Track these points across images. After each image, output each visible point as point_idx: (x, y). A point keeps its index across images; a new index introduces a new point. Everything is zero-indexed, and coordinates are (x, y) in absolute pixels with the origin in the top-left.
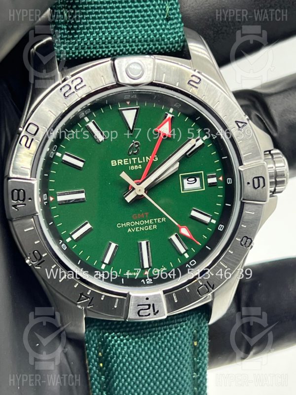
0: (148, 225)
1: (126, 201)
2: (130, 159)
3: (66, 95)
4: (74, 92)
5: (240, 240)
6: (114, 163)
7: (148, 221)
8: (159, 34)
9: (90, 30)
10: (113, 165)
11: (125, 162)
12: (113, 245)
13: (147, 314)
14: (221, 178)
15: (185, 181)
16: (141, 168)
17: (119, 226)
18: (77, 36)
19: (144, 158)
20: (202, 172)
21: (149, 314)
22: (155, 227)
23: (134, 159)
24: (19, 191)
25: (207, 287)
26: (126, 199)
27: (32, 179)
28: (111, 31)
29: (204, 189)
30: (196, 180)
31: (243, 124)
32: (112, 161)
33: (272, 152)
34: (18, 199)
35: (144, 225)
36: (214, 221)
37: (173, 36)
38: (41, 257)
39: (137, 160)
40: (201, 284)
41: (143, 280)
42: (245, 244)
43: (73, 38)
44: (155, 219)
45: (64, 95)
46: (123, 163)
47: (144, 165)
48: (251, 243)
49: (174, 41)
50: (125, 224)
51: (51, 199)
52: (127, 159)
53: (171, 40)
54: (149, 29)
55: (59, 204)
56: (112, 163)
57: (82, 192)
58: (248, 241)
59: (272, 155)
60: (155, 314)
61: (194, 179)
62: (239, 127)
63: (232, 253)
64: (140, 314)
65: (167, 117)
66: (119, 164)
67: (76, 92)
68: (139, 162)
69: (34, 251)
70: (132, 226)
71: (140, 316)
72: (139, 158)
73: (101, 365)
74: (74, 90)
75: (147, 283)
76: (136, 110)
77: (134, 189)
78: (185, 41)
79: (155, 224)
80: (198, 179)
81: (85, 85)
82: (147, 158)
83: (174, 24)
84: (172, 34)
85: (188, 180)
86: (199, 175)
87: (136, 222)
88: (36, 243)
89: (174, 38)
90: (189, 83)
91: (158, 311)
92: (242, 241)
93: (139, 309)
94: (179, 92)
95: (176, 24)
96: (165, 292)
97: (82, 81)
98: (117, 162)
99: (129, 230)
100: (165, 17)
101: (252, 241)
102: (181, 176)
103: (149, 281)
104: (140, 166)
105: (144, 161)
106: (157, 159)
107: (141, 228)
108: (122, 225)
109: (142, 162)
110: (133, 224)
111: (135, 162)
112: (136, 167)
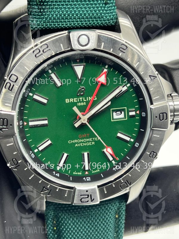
0: (88, 142)
1: (75, 126)
2: (78, 99)
3: (37, 56)
4: (42, 54)
6: (67, 101)
7: (89, 139)
8: (100, 13)
9: (54, 10)
10: (66, 102)
11: (75, 100)
12: (65, 155)
13: (87, 201)
14: (138, 112)
15: (114, 114)
16: (85, 104)
17: (70, 142)
18: (45, 13)
19: (87, 98)
20: (126, 108)
21: (88, 201)
22: (93, 143)
23: (81, 98)
24: (4, 119)
25: (126, 184)
26: (75, 125)
27: (12, 111)
28: (68, 11)
29: (127, 119)
32: (66, 100)
33: (172, 95)
34: (3, 125)
35: (86, 142)
36: (132, 140)
37: (109, 15)
38: (18, 162)
39: (82, 99)
40: (123, 182)
41: (84, 178)
42: (152, 156)
43: (42, 15)
44: (94, 138)
45: (36, 56)
46: (73, 101)
47: (87, 102)
48: (156, 156)
49: (110, 18)
50: (73, 141)
51: (25, 124)
52: (76, 99)
53: (108, 17)
54: (93, 9)
55: (30, 128)
56: (66, 101)
57: (46, 120)
58: (154, 155)
59: (172, 97)
60: (92, 201)
61: (120, 112)
63: (143, 162)
64: (82, 201)
65: (104, 71)
66: (71, 102)
68: (84, 100)
69: (13, 159)
70: (79, 142)
72: (84, 98)
73: (55, 228)
75: (87, 180)
76: (83, 66)
77: (80, 118)
78: (117, 19)
79: (93, 141)
80: (123, 113)
81: (50, 50)
82: (90, 98)
83: (110, 7)
84: (108, 13)
85: (116, 113)
86: (124, 110)
87: (81, 140)
88: (14, 153)
89: (110, 16)
90: (119, 49)
91: (94, 199)
92: (150, 154)
93: (81, 198)
94: (112, 56)
95: (112, 7)
96: (99, 187)
97: (48, 47)
98: (69, 100)
99: (76, 145)
100: (104, 2)
101: (157, 154)
102: (112, 110)
103: (89, 179)
104: (85, 103)
105: (87, 100)
106: (96, 99)
107: (84, 144)
108: (72, 141)
109: (86, 100)
110: (79, 141)
111: (81, 101)
112: (82, 104)
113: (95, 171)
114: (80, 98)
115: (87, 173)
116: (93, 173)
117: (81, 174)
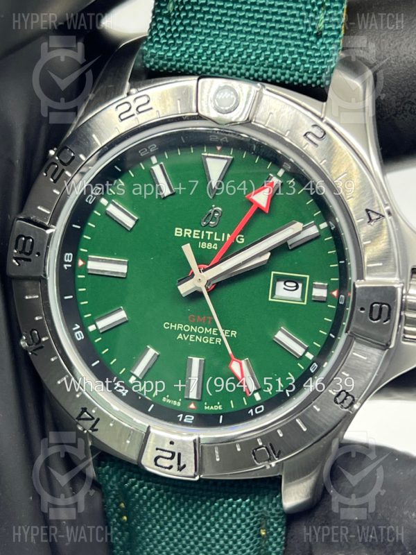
0: (209, 335)
1: (178, 291)
2: (203, 232)
3: (122, 117)
4: (134, 115)
5: (334, 394)
6: (178, 232)
7: (211, 329)
8: (298, 53)
10: (176, 235)
11: (194, 234)
12: (151, 352)
13: (168, 466)
14: (334, 293)
15: (280, 284)
16: (216, 248)
17: (166, 326)
19: (224, 234)
20: (308, 276)
21: (171, 467)
22: (219, 341)
23: (209, 233)
24: (27, 239)
25: (269, 453)
26: (179, 288)
29: (305, 303)
30: (297, 287)
31: (377, 217)
32: (177, 229)
34: (23, 250)
35: (203, 335)
36: (309, 356)
38: (40, 339)
39: (212, 236)
40: (260, 444)
41: (181, 415)
42: (343, 402)
45: (120, 116)
46: (192, 235)
48: (351, 403)
49: (320, 68)
50: (175, 326)
51: (80, 263)
52: (199, 231)
53: (316, 66)
55: (89, 273)
56: (176, 232)
57: (123, 263)
58: (347, 400)
60: (179, 469)
61: (294, 284)
62: (371, 220)
63: (318, 410)
64: (158, 463)
65: (270, 182)
66: (185, 236)
67: (136, 115)
68: (216, 239)
69: (33, 330)
70: (187, 332)
71: (156, 464)
72: (216, 233)
74: (135, 112)
75: (185, 420)
76: (226, 161)
79: (219, 336)
81: (151, 109)
82: (228, 235)
83: (326, 44)
84: (318, 57)
85: (285, 284)
86: (303, 280)
87: (192, 327)
88: (37, 318)
90: (305, 135)
91: (184, 466)
92: (338, 395)
93: (158, 455)
94: (287, 147)
95: (330, 45)
97: (148, 101)
98: (183, 232)
99: (180, 336)
100: (315, 31)
101: (354, 400)
102: (274, 274)
103: (189, 419)
104: (216, 244)
105: (223, 240)
106: (243, 242)
107: (197, 337)
108: (172, 326)
109: (219, 240)
110: (187, 328)
111: (209, 238)
112: (210, 246)
113: (212, 408)
114: (207, 232)
115: (192, 406)
116: (207, 409)
117: (179, 404)
